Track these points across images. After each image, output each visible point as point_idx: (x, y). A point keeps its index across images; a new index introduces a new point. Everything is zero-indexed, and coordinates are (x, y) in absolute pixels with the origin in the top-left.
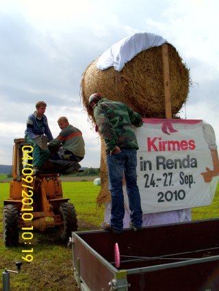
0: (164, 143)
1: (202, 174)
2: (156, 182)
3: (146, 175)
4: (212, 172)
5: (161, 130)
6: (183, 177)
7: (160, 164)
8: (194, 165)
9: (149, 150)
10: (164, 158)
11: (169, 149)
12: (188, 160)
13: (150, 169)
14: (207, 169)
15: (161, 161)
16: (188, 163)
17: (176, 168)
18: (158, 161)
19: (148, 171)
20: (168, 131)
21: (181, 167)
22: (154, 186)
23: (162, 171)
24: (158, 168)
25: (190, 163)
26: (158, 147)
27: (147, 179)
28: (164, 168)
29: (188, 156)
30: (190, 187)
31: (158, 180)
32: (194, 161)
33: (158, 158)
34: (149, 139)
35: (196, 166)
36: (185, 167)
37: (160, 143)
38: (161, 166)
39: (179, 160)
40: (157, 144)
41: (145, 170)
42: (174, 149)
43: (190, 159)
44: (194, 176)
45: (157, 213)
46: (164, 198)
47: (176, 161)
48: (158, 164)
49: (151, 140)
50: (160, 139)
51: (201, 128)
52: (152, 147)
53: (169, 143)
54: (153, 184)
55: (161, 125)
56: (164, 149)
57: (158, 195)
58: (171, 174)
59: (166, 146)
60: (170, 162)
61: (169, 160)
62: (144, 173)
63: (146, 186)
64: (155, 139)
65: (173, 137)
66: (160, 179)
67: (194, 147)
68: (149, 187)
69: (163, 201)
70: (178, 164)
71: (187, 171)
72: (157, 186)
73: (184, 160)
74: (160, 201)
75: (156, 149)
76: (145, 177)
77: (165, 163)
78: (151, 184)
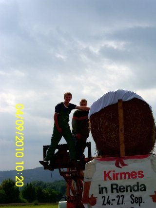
0: (117, 174)
1: (151, 196)
2: (111, 201)
3: (104, 197)
5: (114, 165)
6: (134, 198)
7: (115, 189)
8: (143, 189)
9: (105, 179)
10: (117, 185)
11: (121, 178)
12: (138, 186)
13: (107, 192)
14: (155, 192)
15: (114, 187)
16: (138, 187)
17: (127, 191)
18: (112, 187)
19: (104, 194)
20: (120, 165)
21: (131, 191)
22: (109, 204)
23: (115, 194)
24: (112, 192)
25: (140, 188)
26: (112, 177)
27: (104, 199)
28: (117, 192)
29: (138, 183)
30: (140, 205)
31: (112, 200)
32: (143, 186)
33: (112, 185)
34: (105, 172)
35: (145, 190)
36: (135, 191)
37: (114, 174)
38: (115, 191)
39: (130, 186)
40: (111, 175)
41: (103, 193)
42: (125, 178)
43: (139, 185)
44: (143, 197)
47: (127, 187)
48: (112, 189)
49: (107, 173)
50: (114, 171)
51: (150, 161)
52: (107, 178)
53: (121, 174)
54: (109, 202)
55: (114, 162)
56: (117, 179)
58: (123, 196)
59: (119, 176)
60: (122, 188)
61: (121, 186)
62: (102, 195)
63: (104, 204)
64: (110, 172)
65: (124, 169)
66: (114, 200)
67: (143, 176)
68: (105, 205)
70: (129, 189)
71: (137, 194)
72: (112, 204)
73: (134, 186)
75: (110, 179)
76: (102, 198)
77: (118, 188)
78: (107, 203)
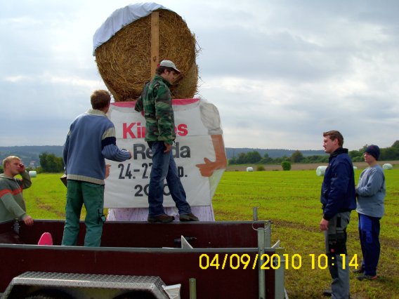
1: (198, 166)
2: (132, 173)
3: (121, 166)
4: (213, 163)
7: (139, 152)
8: (185, 154)
9: (125, 137)
10: (143, 147)
12: (177, 148)
14: (206, 160)
15: (139, 149)
16: (177, 151)
18: (135, 149)
22: (130, 178)
23: (140, 161)
25: (180, 152)
26: (136, 134)
27: (122, 169)
28: (144, 158)
29: (177, 144)
31: (135, 171)
32: (185, 149)
33: (135, 146)
34: (125, 125)
35: (188, 155)
37: (139, 129)
38: (139, 156)
40: (134, 130)
43: (180, 147)
44: (185, 168)
45: (139, 209)
46: (142, 192)
48: (136, 152)
49: (128, 126)
50: (139, 124)
51: (198, 109)
52: (128, 134)
54: (129, 175)
57: (136, 188)
63: (121, 177)
64: (133, 124)
66: (138, 171)
67: (186, 132)
68: (124, 178)
69: (142, 195)
72: (134, 178)
74: (137, 195)
75: (133, 136)
76: (119, 167)
77: (145, 152)
78: (127, 175)
